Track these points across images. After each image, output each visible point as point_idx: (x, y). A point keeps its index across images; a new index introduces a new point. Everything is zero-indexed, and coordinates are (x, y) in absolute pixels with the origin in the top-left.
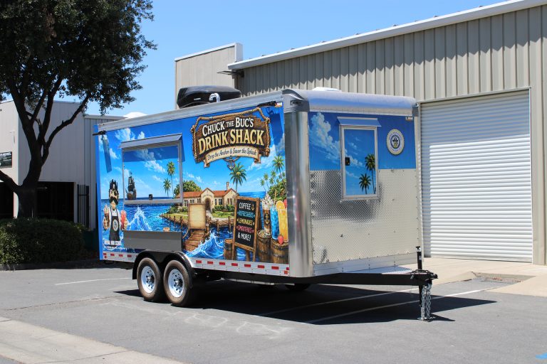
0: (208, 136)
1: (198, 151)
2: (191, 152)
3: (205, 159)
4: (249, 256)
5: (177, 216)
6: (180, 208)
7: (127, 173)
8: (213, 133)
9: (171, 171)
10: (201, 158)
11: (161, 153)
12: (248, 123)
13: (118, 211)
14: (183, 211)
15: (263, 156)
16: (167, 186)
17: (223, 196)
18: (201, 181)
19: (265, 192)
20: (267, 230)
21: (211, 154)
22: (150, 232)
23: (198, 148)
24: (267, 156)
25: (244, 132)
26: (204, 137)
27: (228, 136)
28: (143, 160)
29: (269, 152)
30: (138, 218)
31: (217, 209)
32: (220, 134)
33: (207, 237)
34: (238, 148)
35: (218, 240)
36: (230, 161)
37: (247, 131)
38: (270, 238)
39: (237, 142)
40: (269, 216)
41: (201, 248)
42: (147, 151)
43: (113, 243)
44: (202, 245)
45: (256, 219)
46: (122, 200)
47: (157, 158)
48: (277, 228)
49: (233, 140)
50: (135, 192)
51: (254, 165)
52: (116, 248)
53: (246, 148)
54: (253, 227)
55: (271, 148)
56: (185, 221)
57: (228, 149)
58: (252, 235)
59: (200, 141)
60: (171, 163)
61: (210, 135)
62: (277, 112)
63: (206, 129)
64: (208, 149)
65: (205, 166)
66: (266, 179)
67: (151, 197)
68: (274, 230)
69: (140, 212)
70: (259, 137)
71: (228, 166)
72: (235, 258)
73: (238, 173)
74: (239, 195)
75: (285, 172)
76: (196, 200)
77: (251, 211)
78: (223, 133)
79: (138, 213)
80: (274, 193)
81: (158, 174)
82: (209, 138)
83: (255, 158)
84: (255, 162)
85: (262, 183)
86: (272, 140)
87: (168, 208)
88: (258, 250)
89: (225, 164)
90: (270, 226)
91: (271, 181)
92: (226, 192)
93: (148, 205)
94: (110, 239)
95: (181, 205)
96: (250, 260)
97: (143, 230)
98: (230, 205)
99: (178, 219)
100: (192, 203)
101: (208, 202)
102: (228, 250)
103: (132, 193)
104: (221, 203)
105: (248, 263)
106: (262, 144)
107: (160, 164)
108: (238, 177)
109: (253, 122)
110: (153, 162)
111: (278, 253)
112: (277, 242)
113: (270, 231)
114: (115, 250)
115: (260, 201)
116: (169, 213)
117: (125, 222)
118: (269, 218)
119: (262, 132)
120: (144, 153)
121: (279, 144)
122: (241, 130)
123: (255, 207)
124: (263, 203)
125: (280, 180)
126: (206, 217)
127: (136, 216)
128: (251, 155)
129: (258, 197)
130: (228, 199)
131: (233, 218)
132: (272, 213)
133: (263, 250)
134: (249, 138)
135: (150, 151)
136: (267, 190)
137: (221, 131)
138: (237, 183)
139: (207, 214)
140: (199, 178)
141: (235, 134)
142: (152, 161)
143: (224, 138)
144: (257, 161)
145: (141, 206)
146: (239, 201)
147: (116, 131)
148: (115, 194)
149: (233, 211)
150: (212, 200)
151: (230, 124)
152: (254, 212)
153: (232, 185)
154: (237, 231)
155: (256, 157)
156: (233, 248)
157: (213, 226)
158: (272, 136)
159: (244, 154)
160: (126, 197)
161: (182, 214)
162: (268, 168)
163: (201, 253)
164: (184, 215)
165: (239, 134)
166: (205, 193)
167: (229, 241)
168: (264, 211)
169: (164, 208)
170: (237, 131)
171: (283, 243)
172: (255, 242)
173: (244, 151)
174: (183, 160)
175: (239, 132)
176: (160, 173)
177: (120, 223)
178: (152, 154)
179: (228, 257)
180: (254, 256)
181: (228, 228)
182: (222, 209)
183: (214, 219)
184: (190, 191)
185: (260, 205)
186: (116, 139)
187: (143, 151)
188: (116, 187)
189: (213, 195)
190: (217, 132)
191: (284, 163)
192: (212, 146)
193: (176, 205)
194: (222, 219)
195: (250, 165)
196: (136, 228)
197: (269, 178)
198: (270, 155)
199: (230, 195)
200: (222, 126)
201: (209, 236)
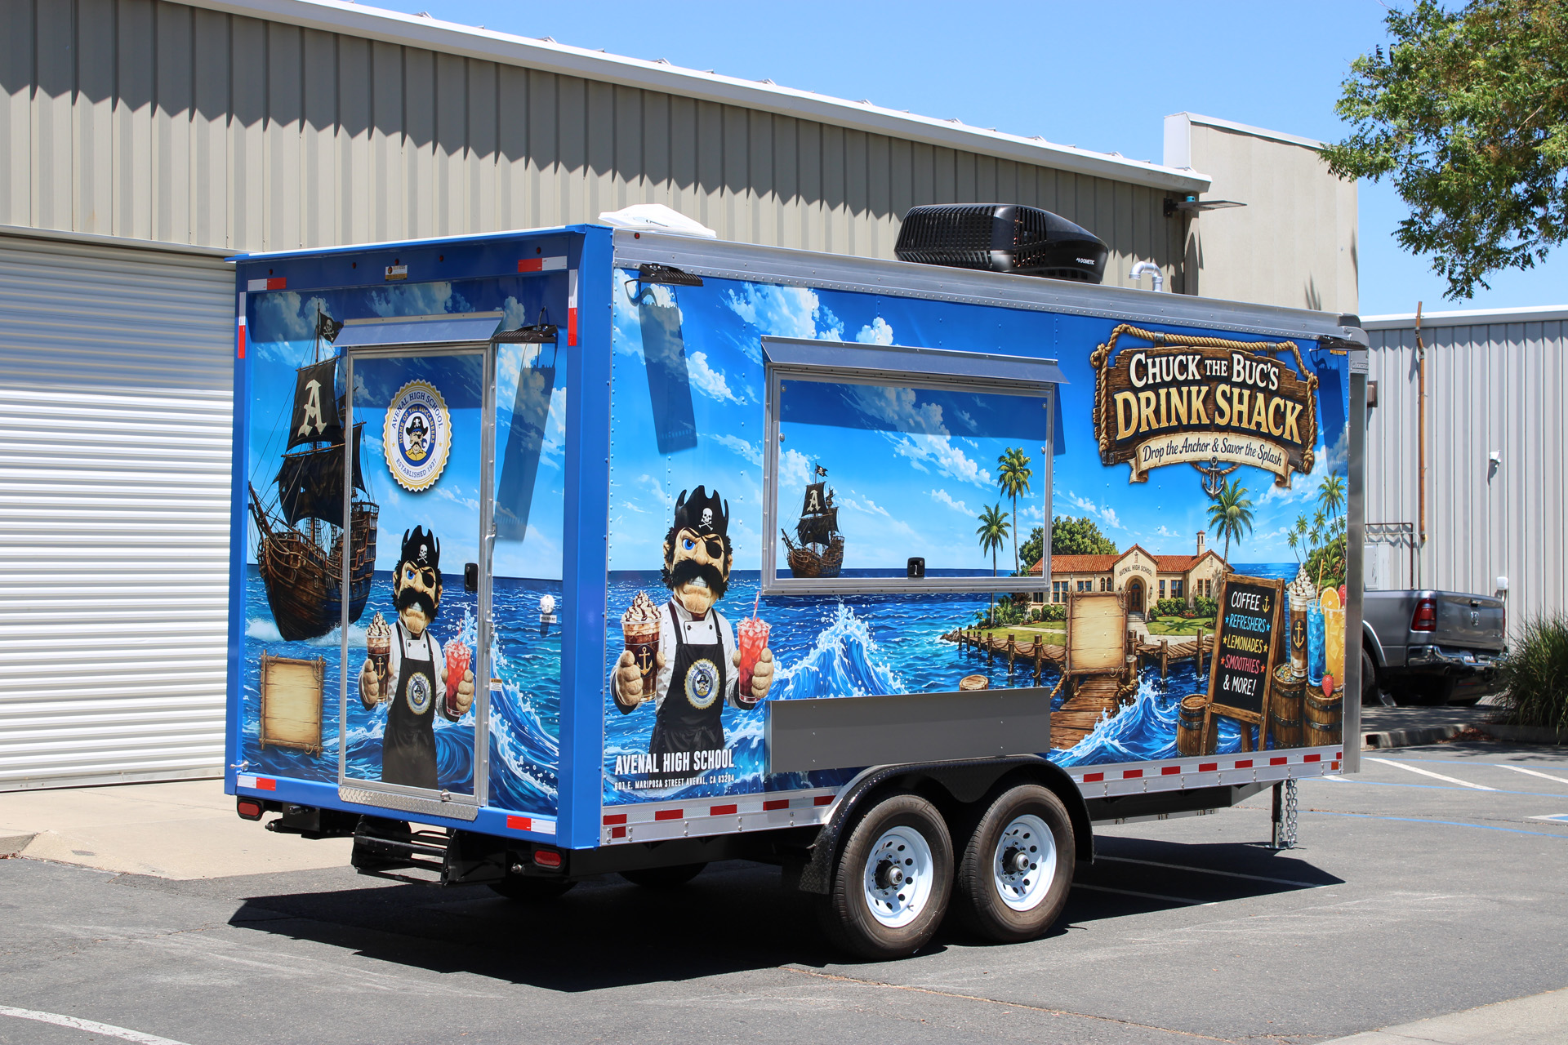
0: (1146, 387)
1: (1112, 429)
2: (1090, 429)
3: (1134, 455)
4: (1249, 735)
5: (1022, 635)
6: (1033, 607)
7: (796, 470)
8: (1164, 384)
9: (1013, 478)
10: (1119, 452)
11: (976, 413)
12: (1265, 376)
13: (725, 625)
14: (1045, 617)
15: (1296, 470)
16: (992, 531)
17: (1185, 573)
18: (1116, 524)
19: (1297, 566)
20: (1297, 663)
21: (1156, 444)
22: (897, 699)
23: (1112, 418)
24: (1308, 472)
25: (1253, 399)
26: (1136, 391)
27: (1209, 399)
28: (892, 427)
29: (1312, 463)
30: (838, 648)
31: (1163, 609)
32: (1185, 389)
33: (1129, 697)
34: (1234, 440)
35: (1162, 702)
36: (1212, 472)
37: (1260, 396)
38: (1303, 684)
39: (1235, 423)
40: (1304, 625)
41: (1104, 733)
42: (911, 396)
43: (676, 761)
44: (1106, 722)
45: (1273, 637)
46: (754, 575)
47: (955, 428)
48: (1322, 656)
49: (1222, 414)
50: (836, 548)
51: (1274, 489)
52: (698, 780)
53: (1256, 443)
54: (1263, 657)
55: (1316, 453)
56: (1053, 650)
57: (1207, 438)
58: (1261, 678)
59: (1119, 398)
60: (1017, 455)
61: (1154, 388)
62: (1334, 367)
63: (1142, 369)
64: (1144, 428)
65: (1134, 477)
66: (1302, 531)
67: (916, 567)
68: (1313, 662)
69: (847, 625)
70: (1291, 420)
71: (1204, 486)
72: (1212, 749)
73: (1234, 509)
74: (1231, 569)
75: (1345, 517)
76: (1096, 583)
77: (1260, 614)
78: (1194, 389)
79: (839, 626)
80: (1317, 567)
81: (956, 485)
82: (1151, 395)
83: (1277, 475)
84: (1278, 484)
85: (1293, 541)
86: (1321, 433)
87: (985, 607)
88: (1272, 719)
89: (1196, 478)
90: (1304, 653)
91: (1314, 538)
92: (1196, 560)
93: (894, 598)
94: (658, 748)
95: (1039, 597)
96: (1252, 746)
97: (857, 693)
98: (1203, 598)
99: (1024, 646)
100: (1085, 592)
101: (1136, 589)
102: (1189, 729)
103: (820, 549)
104: (1180, 590)
105: (1244, 756)
106: (1297, 440)
107: (969, 453)
108: (1230, 519)
109: (1278, 378)
110: (940, 442)
111: (1320, 719)
112: (1320, 690)
113: (1305, 665)
114: (689, 793)
115: (1285, 589)
116: (988, 624)
117: (760, 667)
118: (1304, 633)
119: (1299, 407)
120: (897, 400)
121: (1337, 446)
122: (1246, 393)
123: (1271, 603)
124: (1291, 593)
125: (1334, 536)
126: (1129, 636)
127: (828, 641)
128: (1267, 464)
129: (1280, 576)
130: (1200, 582)
131: (1209, 634)
132: (1311, 618)
133: (1284, 717)
134: (1264, 417)
135: (923, 397)
136: (1304, 559)
137: (1187, 383)
138: (1228, 536)
139: (1133, 626)
140: (1110, 515)
141: (1229, 400)
142: (930, 438)
143: (1197, 404)
144: (1282, 481)
145: (860, 603)
146: (1232, 587)
147: (737, 283)
148: (713, 550)
149: (1213, 614)
150: (1152, 582)
151: (1218, 368)
152: (1269, 617)
153: (1213, 542)
154: (1221, 672)
155: (1280, 470)
156: (1207, 720)
157: (1151, 661)
158: (1320, 422)
159: (1250, 460)
160: (783, 564)
161: (1039, 629)
162: (1309, 502)
163: (1103, 748)
164: (1054, 631)
165: (1241, 401)
166: (1129, 561)
167: (1194, 703)
168: (1293, 613)
169: (966, 607)
170: (1236, 391)
171: (1333, 692)
172: (1265, 697)
173: (1250, 451)
174: (1059, 448)
175: (1241, 396)
176: (969, 485)
177: (733, 674)
178: (936, 412)
179: (1188, 748)
180: (1262, 737)
181: (1195, 663)
182: (1180, 610)
183: (1152, 641)
184: (1080, 551)
185: (1285, 599)
186: (736, 320)
187: (891, 392)
188: (721, 522)
189: (1153, 567)
190: (1175, 383)
191: (1345, 493)
192: (1159, 421)
193: (1019, 598)
194: (1178, 641)
195: (1265, 492)
196: (826, 689)
197: (1309, 530)
198: (1314, 471)
199: (1206, 571)
200: (1192, 367)
201: (1134, 692)
